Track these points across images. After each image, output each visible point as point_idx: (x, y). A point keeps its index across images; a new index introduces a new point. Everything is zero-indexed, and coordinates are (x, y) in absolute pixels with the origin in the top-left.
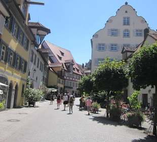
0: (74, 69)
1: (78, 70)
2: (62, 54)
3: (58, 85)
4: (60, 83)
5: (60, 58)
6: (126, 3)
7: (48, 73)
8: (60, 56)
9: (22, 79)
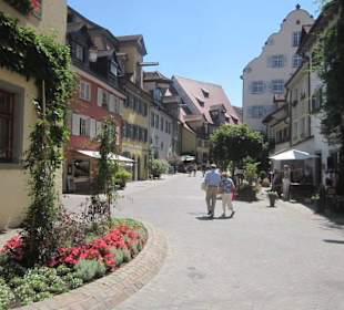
0: (227, 119)
1: (236, 121)
2: (206, 95)
3: (199, 149)
4: (200, 145)
5: (202, 104)
6: (298, 7)
7: (181, 132)
8: (202, 99)
9: (144, 150)
